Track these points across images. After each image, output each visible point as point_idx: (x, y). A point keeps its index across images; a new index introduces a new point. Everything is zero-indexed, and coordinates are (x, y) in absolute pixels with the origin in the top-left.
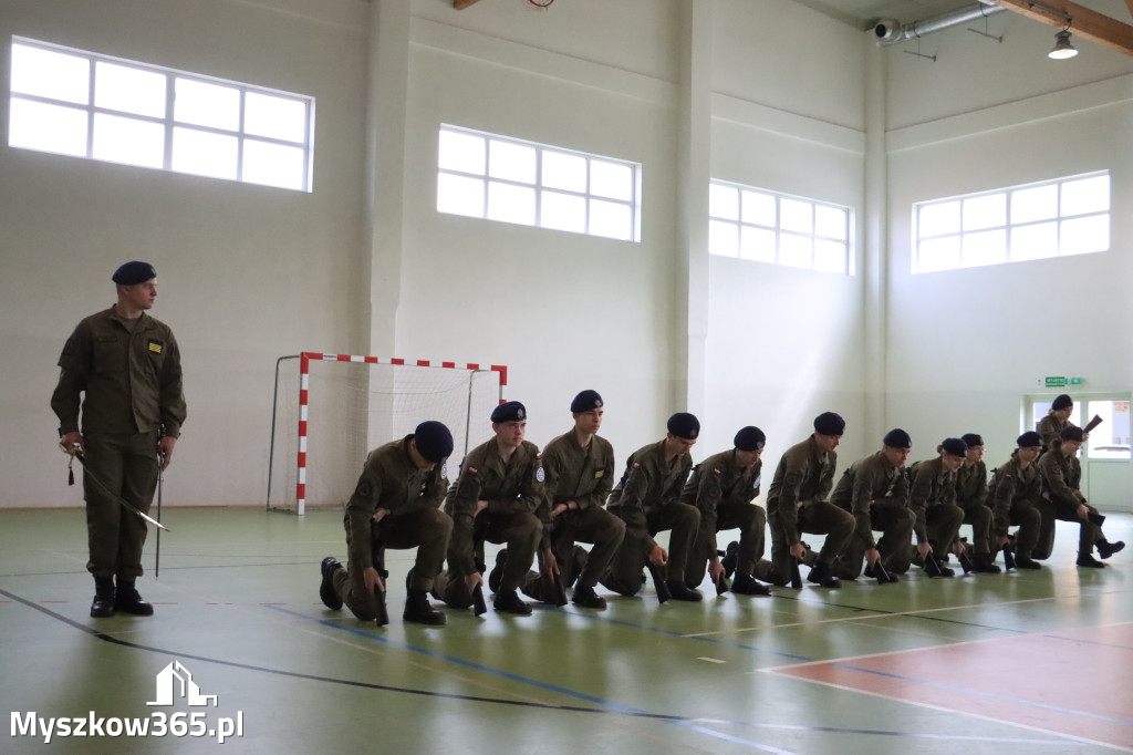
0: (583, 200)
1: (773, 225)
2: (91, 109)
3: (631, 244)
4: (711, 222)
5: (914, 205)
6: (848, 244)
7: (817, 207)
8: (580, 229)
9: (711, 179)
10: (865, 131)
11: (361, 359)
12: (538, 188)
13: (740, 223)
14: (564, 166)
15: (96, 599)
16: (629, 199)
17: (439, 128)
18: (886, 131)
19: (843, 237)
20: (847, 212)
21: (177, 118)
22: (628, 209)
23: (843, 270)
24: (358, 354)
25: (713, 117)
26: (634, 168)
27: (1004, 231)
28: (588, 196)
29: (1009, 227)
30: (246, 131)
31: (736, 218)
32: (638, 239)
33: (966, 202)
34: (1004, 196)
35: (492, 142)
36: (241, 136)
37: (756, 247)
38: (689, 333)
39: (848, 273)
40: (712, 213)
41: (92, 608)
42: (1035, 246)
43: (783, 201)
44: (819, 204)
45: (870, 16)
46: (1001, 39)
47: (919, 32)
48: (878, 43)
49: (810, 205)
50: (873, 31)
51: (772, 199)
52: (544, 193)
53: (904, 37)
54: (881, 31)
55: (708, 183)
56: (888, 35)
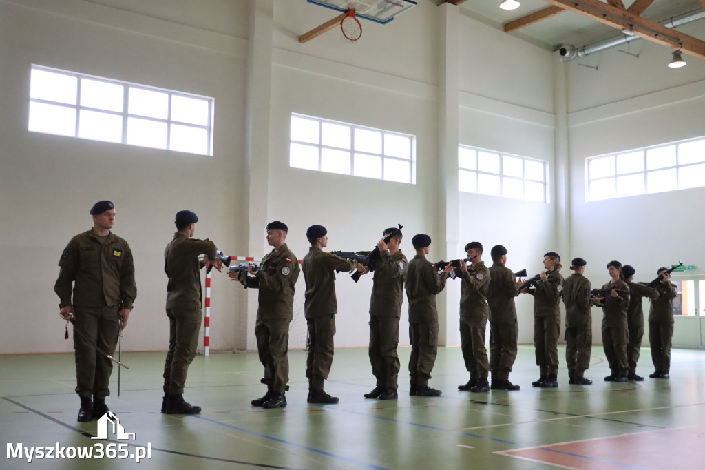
0: (380, 158)
1: (498, 172)
2: (78, 107)
3: (410, 185)
4: (460, 171)
5: (586, 159)
6: (545, 184)
7: (526, 161)
8: (378, 177)
9: (459, 144)
10: (554, 114)
11: (244, 259)
12: (352, 151)
13: (477, 172)
14: (368, 138)
15: (81, 410)
16: (408, 157)
17: (290, 115)
18: (568, 113)
19: (542, 180)
20: (544, 164)
21: (130, 112)
22: (408, 164)
23: (542, 200)
24: (241, 256)
25: (459, 106)
26: (411, 139)
27: (643, 174)
28: (383, 156)
29: (646, 172)
30: (172, 119)
31: (475, 169)
32: (414, 182)
33: (618, 156)
34: (642, 152)
35: (323, 124)
36: (169, 122)
37: (488, 187)
38: (448, 239)
39: (545, 202)
40: (460, 165)
41: (79, 416)
42: (662, 183)
43: (504, 157)
44: (527, 159)
45: (556, 43)
46: (638, 56)
47: (587, 52)
48: (561, 59)
49: (521, 160)
50: (558, 52)
51: (497, 157)
52: (356, 155)
53: (577, 55)
54: (563, 52)
55: (457, 146)
56: (567, 54)
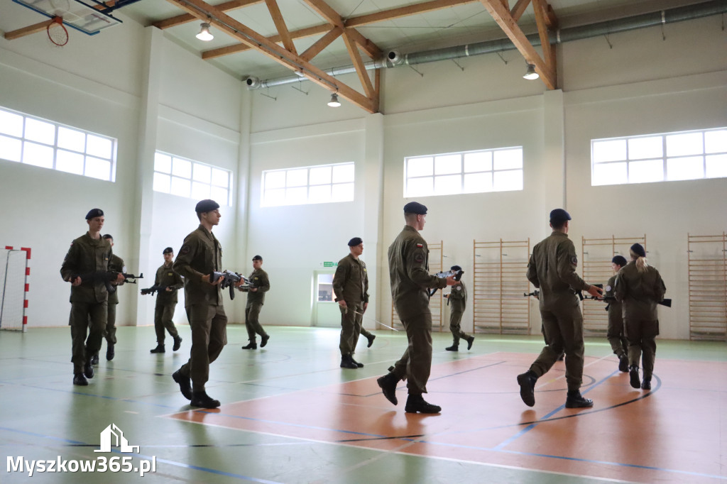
0: (82, 156)
1: (190, 177)
3: (109, 183)
4: (155, 174)
5: (263, 172)
6: (229, 190)
7: (213, 169)
8: (80, 173)
9: (157, 150)
10: (240, 132)
12: (55, 147)
13: (171, 175)
14: (71, 137)
16: (110, 158)
18: (250, 133)
19: (227, 186)
20: (229, 173)
22: (109, 163)
23: (226, 204)
25: (159, 117)
26: (113, 141)
27: (306, 188)
28: (85, 154)
29: (308, 186)
31: (170, 173)
32: (114, 180)
33: (288, 172)
34: (307, 170)
35: (27, 119)
38: (141, 232)
39: (228, 205)
40: (155, 169)
42: (321, 196)
43: (195, 165)
44: (215, 168)
45: (245, 74)
46: (307, 94)
47: (269, 85)
48: (247, 88)
49: (209, 168)
50: (246, 82)
51: (189, 164)
52: (58, 151)
53: (261, 86)
54: (249, 82)
55: (155, 152)
56: (253, 84)
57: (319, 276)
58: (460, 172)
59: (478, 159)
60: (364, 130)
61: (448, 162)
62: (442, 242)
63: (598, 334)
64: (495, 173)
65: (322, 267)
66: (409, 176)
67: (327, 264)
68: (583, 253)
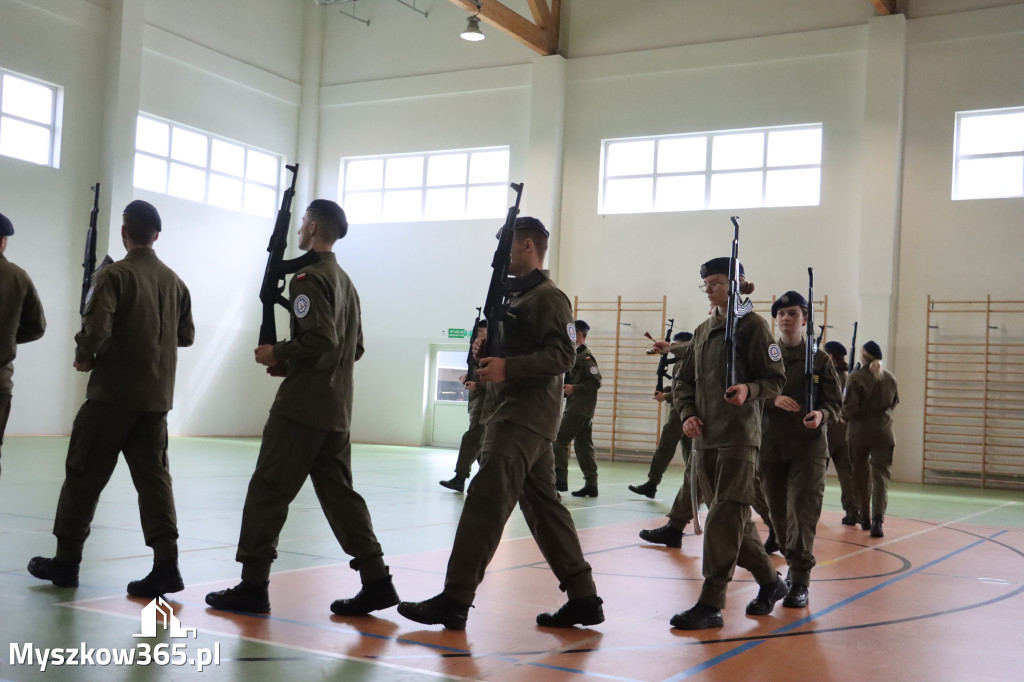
1: (204, 165)
3: (48, 170)
4: (137, 156)
5: (343, 159)
7: (250, 152)
9: (140, 111)
10: (301, 84)
13: (169, 160)
16: (49, 122)
18: (320, 86)
19: (275, 184)
20: (279, 159)
22: (48, 132)
25: (144, 48)
26: (55, 90)
27: (420, 192)
29: (424, 188)
31: (166, 155)
32: (57, 165)
34: (422, 159)
37: (184, 185)
40: (139, 145)
42: (446, 208)
43: (215, 142)
44: (253, 149)
46: (426, 14)
49: (243, 149)
51: (204, 139)
55: (137, 114)
57: (439, 354)
58: (704, 168)
59: (738, 146)
60: (530, 86)
61: (683, 149)
62: (665, 297)
63: (951, 479)
64: (769, 173)
65: (445, 339)
66: (609, 174)
67: (454, 333)
68: (929, 327)
